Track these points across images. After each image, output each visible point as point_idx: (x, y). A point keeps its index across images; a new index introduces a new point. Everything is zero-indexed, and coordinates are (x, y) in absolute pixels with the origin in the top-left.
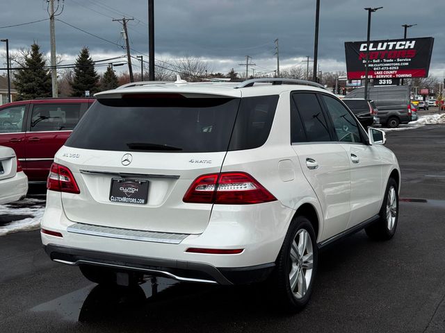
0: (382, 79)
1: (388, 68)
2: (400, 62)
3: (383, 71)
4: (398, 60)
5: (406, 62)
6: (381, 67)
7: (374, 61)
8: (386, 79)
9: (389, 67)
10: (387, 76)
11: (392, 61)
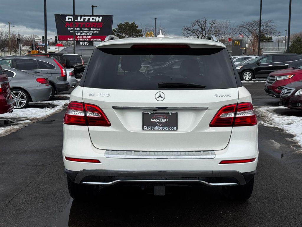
0: (82, 41)
1: (85, 34)
2: (93, 31)
3: (83, 36)
4: (92, 29)
6: (81, 33)
7: (76, 29)
10: (85, 40)
11: (88, 29)
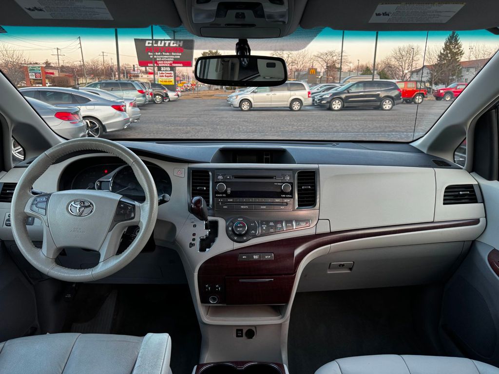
0: (163, 67)
3: (163, 61)
4: (173, 54)
5: (178, 55)
6: (162, 58)
7: (156, 54)
8: (166, 67)
9: (167, 58)
10: (166, 65)
11: (169, 54)
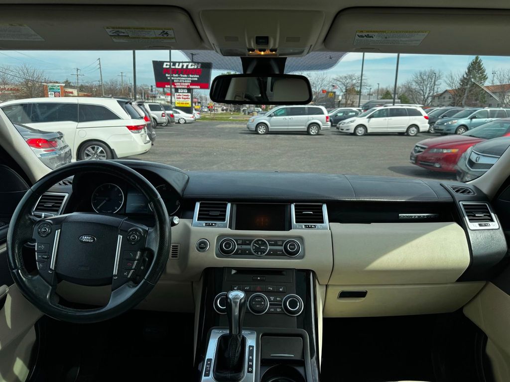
0: (181, 88)
1: (184, 81)
2: (192, 78)
3: (181, 83)
4: (190, 76)
6: (179, 80)
7: (174, 75)
10: (184, 87)
11: (186, 76)
